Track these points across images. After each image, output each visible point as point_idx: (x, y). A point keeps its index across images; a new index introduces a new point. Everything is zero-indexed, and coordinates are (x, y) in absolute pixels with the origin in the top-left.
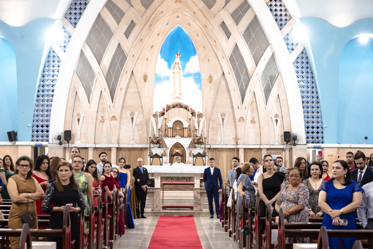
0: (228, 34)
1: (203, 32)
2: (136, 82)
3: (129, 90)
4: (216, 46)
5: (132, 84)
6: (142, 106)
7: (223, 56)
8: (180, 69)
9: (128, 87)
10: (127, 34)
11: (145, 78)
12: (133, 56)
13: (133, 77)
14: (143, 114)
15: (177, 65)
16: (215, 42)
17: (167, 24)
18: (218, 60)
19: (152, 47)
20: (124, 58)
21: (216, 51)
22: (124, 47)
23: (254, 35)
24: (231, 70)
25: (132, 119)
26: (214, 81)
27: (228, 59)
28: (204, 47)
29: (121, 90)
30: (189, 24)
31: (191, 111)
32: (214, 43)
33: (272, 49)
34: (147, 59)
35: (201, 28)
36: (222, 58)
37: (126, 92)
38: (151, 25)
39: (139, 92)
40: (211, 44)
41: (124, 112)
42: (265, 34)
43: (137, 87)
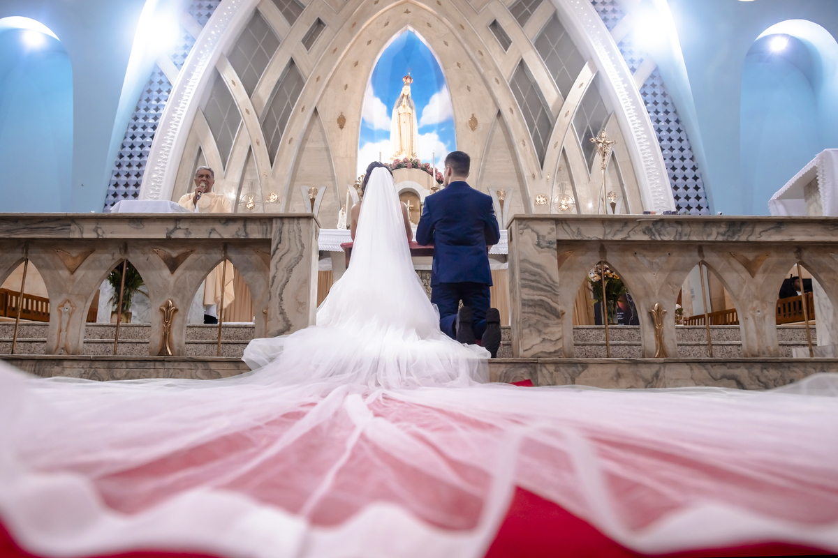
0: (506, 42)
1: (457, 38)
2: (322, 130)
3: (309, 145)
4: (482, 61)
5: (315, 133)
6: (333, 178)
7: (498, 79)
8: (411, 108)
9: (305, 139)
10: (308, 41)
11: (341, 122)
12: (318, 79)
13: (316, 122)
14: (335, 189)
15: (405, 99)
16: (481, 53)
17: (387, 24)
18: (489, 88)
19: (356, 64)
20: (300, 82)
21: (482, 71)
22: (302, 66)
23: (556, 48)
24: (515, 105)
25: (313, 201)
26: (480, 127)
27: (508, 84)
28: (458, 64)
29: (290, 142)
30: (429, 25)
31: (436, 176)
32: (480, 57)
33: (593, 67)
34: (346, 87)
35: (452, 31)
36: (496, 84)
37: (301, 149)
38: (354, 25)
39: (327, 149)
40: (472, 60)
41: (295, 189)
42: (576, 44)
43: (325, 140)
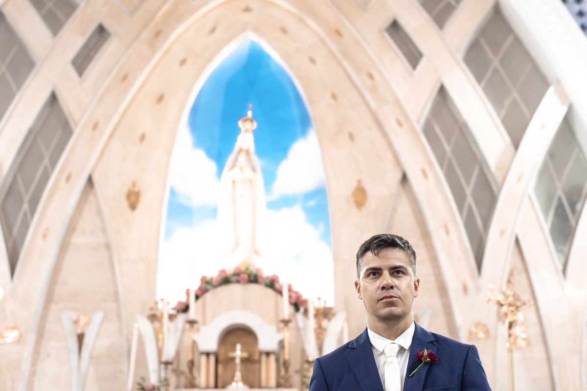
0: (413, 56)
1: (330, 51)
2: (99, 212)
3: (77, 239)
4: (373, 90)
5: (88, 217)
6: (116, 297)
7: (402, 119)
8: (254, 170)
9: (71, 229)
10: (81, 63)
11: (133, 199)
12: (95, 127)
13: (91, 198)
14: (119, 316)
15: (242, 157)
16: (371, 76)
17: (213, 31)
18: (385, 135)
19: (160, 99)
20: (67, 130)
21: (374, 105)
22: (69, 103)
23: (501, 61)
24: (430, 163)
25: (81, 338)
26: (372, 203)
27: (419, 129)
28: (334, 96)
29: (44, 236)
30: (284, 31)
31: (290, 297)
32: (368, 82)
33: (562, 95)
34: (143, 138)
35: (322, 41)
36: (397, 127)
37: (64, 247)
38: (158, 34)
39: (108, 247)
40: (356, 87)
41: (51, 317)
42: (534, 54)
43: (104, 230)
